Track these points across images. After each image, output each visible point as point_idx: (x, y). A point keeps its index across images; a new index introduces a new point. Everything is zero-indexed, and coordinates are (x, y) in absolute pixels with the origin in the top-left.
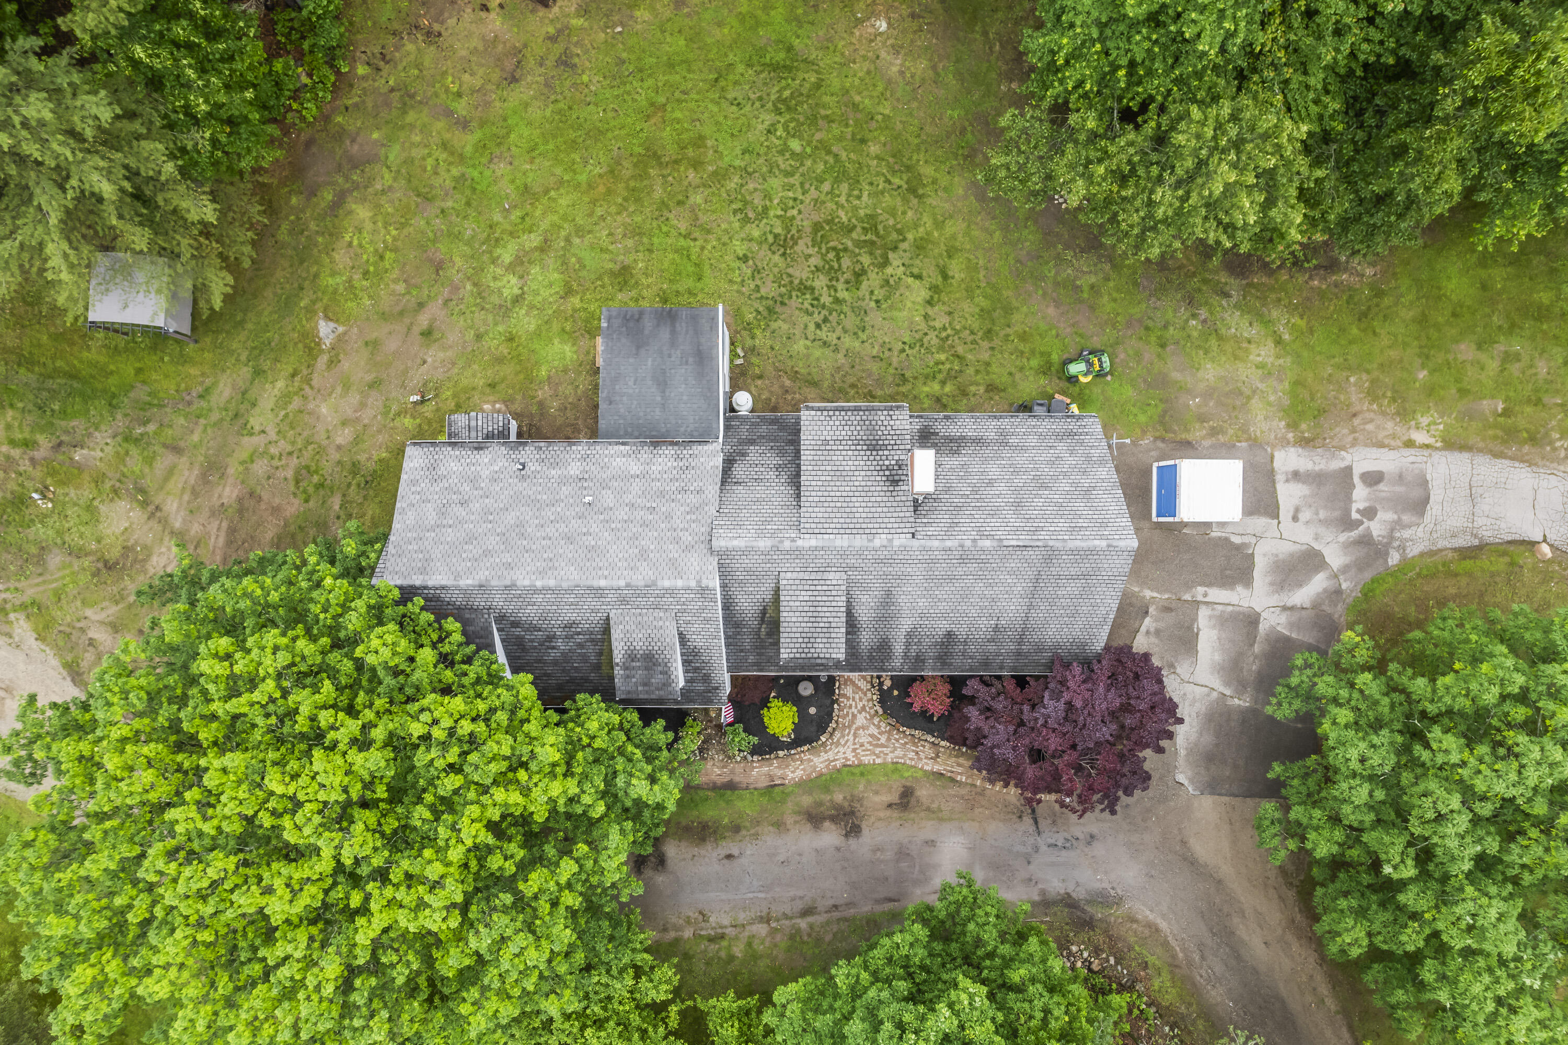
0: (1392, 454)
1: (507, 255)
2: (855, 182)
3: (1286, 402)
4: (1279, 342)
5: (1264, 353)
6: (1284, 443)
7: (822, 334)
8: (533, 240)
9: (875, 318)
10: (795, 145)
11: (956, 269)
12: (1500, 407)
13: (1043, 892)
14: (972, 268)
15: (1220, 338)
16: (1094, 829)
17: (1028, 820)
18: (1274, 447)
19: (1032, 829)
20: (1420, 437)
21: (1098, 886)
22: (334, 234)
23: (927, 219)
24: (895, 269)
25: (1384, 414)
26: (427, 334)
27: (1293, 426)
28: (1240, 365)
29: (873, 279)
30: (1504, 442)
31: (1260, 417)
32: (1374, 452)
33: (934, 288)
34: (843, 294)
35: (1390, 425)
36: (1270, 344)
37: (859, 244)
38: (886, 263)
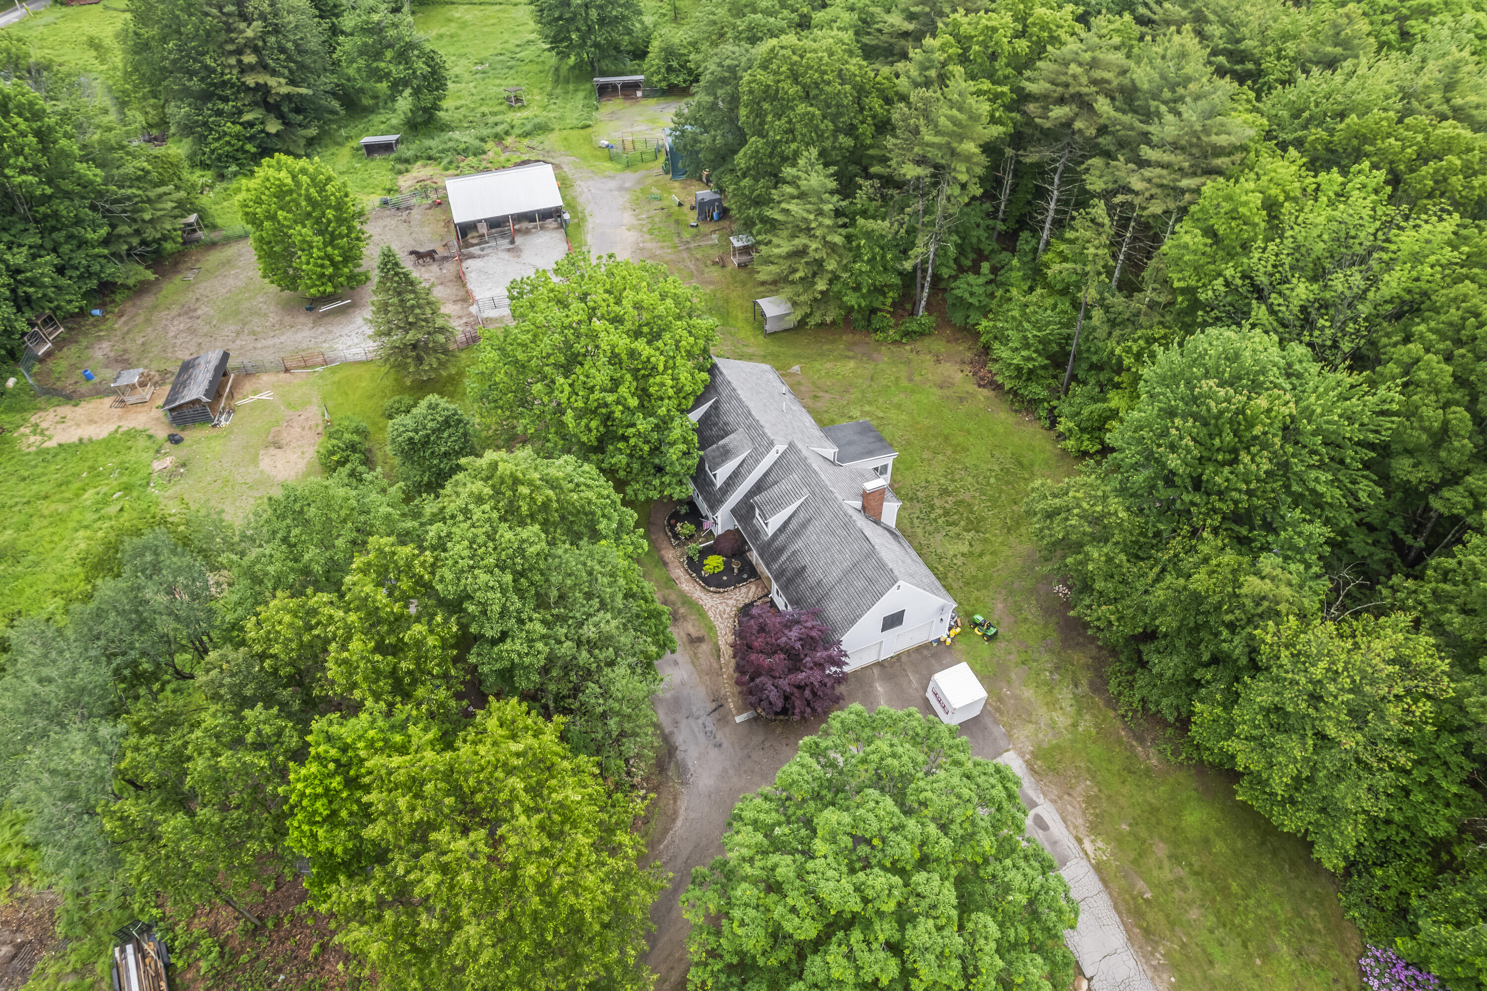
0: (1064, 830)
1: (867, 408)
2: (994, 507)
3: (1045, 746)
4: (1075, 725)
5: (1062, 721)
6: (1021, 754)
7: (915, 521)
8: (881, 415)
9: (939, 537)
10: (992, 480)
11: (986, 559)
12: (1148, 895)
13: (672, 733)
14: (993, 564)
15: (1051, 691)
16: (725, 745)
17: (714, 705)
18: (1014, 748)
19: (709, 710)
20: (1087, 845)
21: (690, 764)
22: (836, 359)
23: (1000, 539)
24: (968, 536)
25: (1084, 813)
26: (816, 397)
27: (1035, 755)
28: (1044, 709)
29: (957, 529)
30: (1129, 911)
31: (1026, 733)
32: (1057, 817)
33: (971, 553)
34: (940, 521)
35: (1080, 821)
36: (1069, 721)
37: (968, 518)
38: (969, 531)
